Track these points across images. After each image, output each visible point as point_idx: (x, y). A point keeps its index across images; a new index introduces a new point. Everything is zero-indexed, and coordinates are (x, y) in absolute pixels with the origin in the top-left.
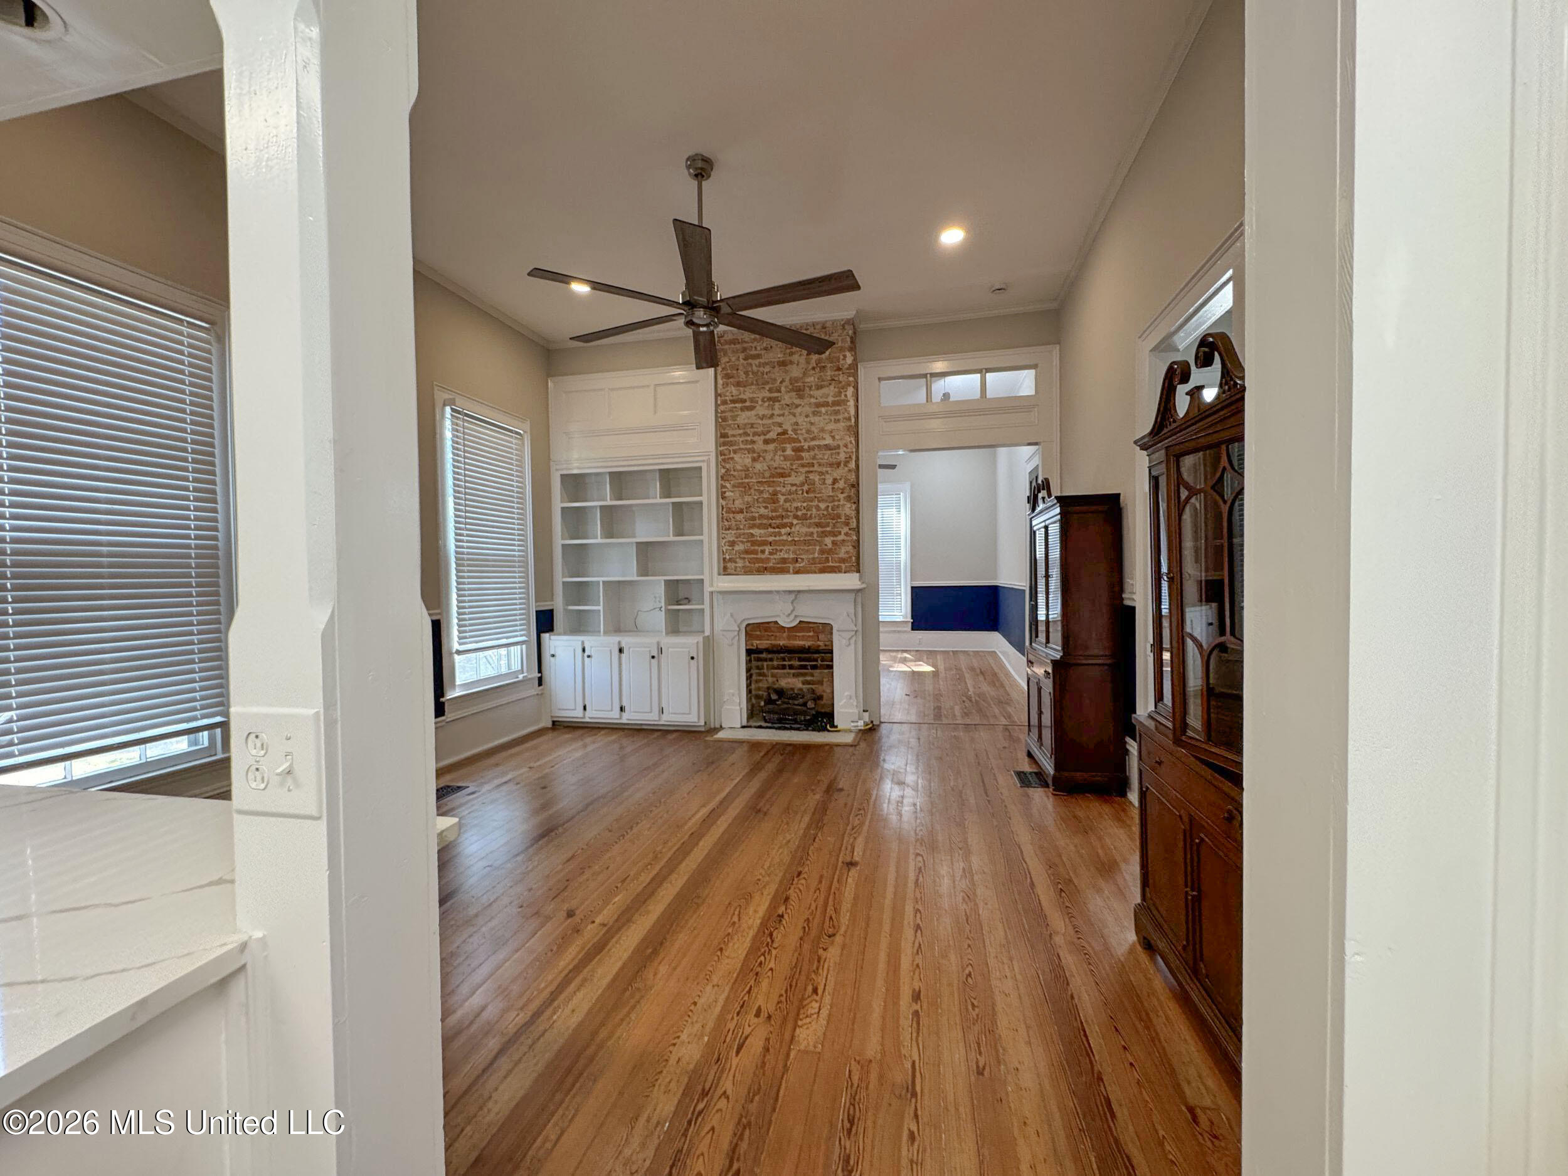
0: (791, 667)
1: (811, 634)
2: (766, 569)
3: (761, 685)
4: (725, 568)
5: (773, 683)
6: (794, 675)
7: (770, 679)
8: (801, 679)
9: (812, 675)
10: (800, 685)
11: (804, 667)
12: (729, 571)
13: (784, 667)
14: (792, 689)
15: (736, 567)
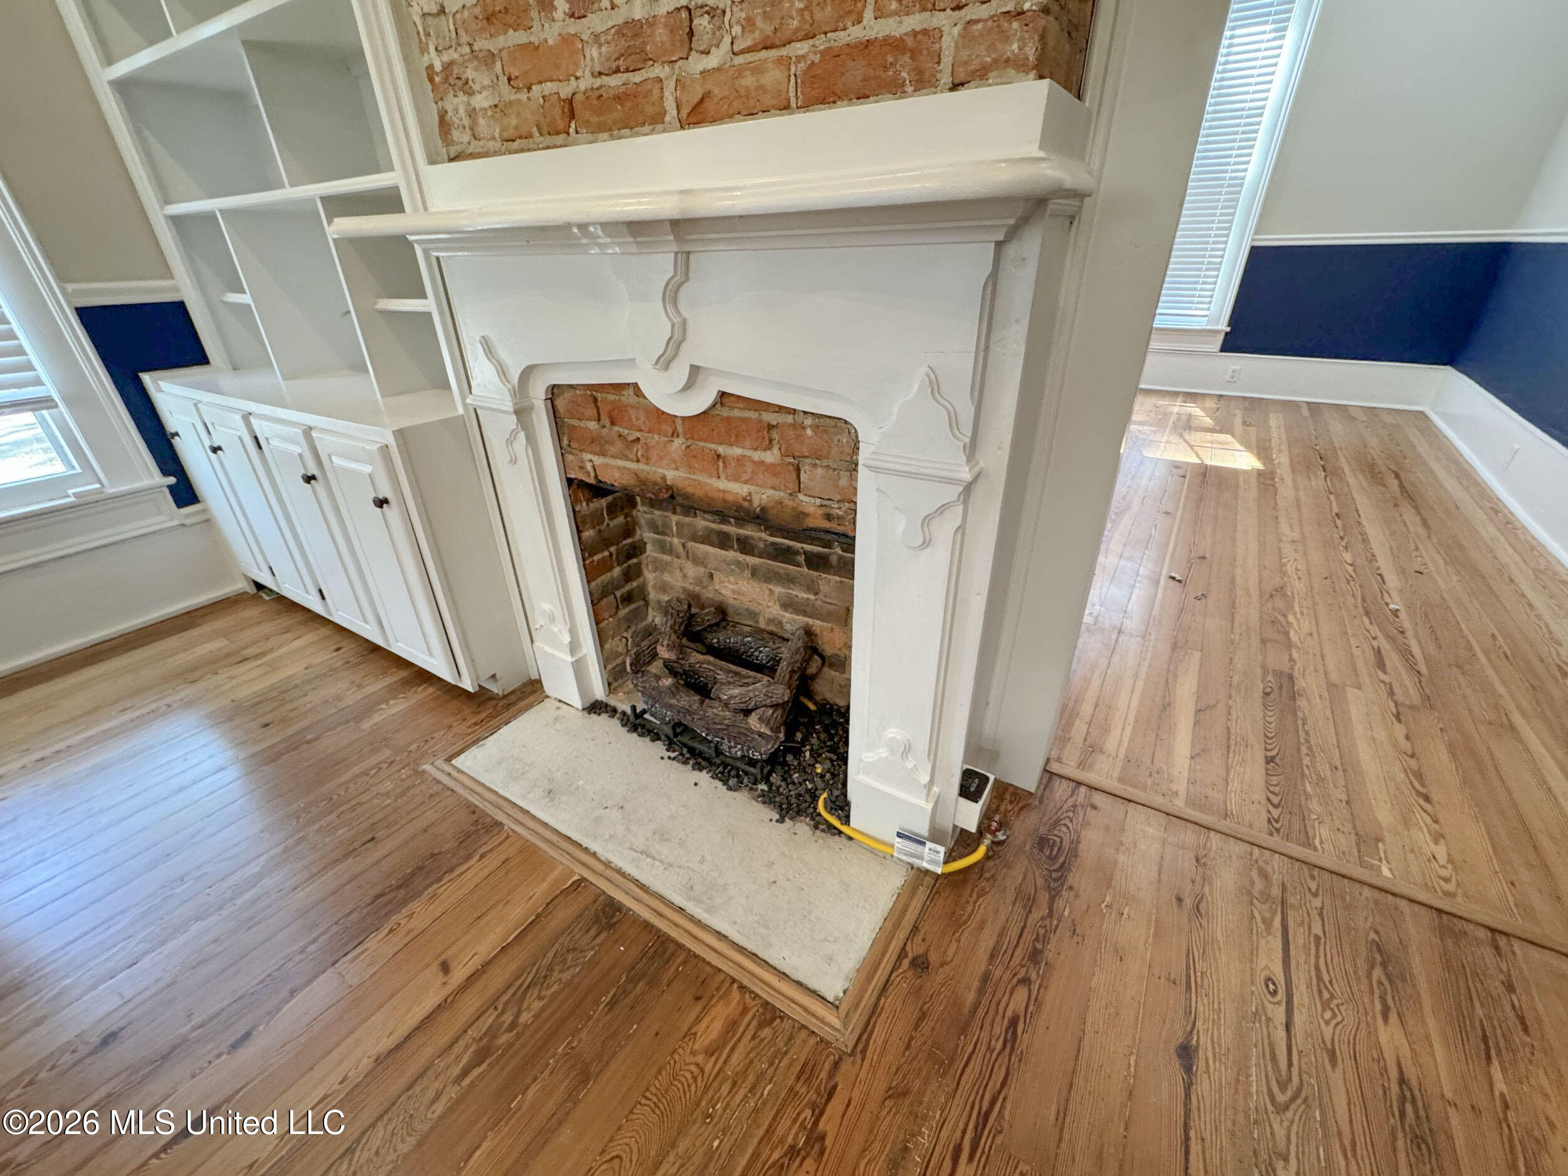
0: (745, 546)
1: (771, 457)
2: (570, 108)
3: (667, 577)
4: (444, 124)
5: (699, 581)
6: (755, 573)
7: (692, 570)
8: (778, 590)
9: (813, 588)
10: (775, 610)
11: (784, 555)
12: (461, 137)
13: (723, 541)
14: (754, 615)
15: (472, 113)
